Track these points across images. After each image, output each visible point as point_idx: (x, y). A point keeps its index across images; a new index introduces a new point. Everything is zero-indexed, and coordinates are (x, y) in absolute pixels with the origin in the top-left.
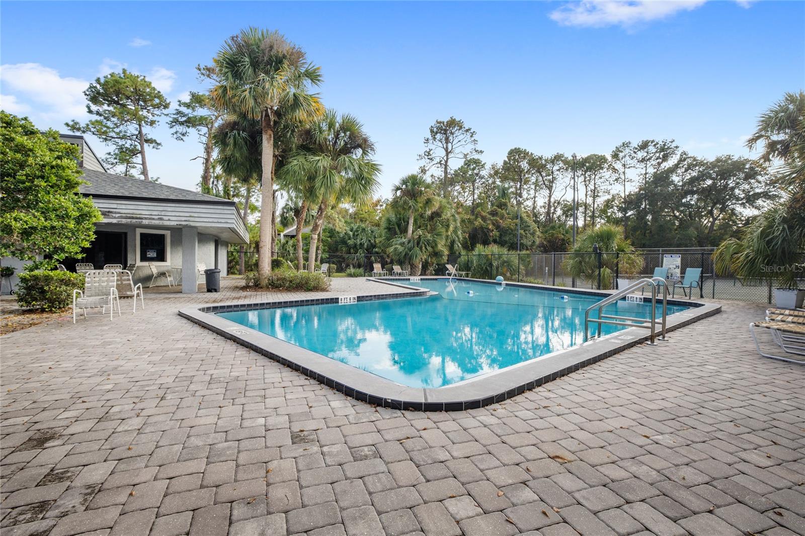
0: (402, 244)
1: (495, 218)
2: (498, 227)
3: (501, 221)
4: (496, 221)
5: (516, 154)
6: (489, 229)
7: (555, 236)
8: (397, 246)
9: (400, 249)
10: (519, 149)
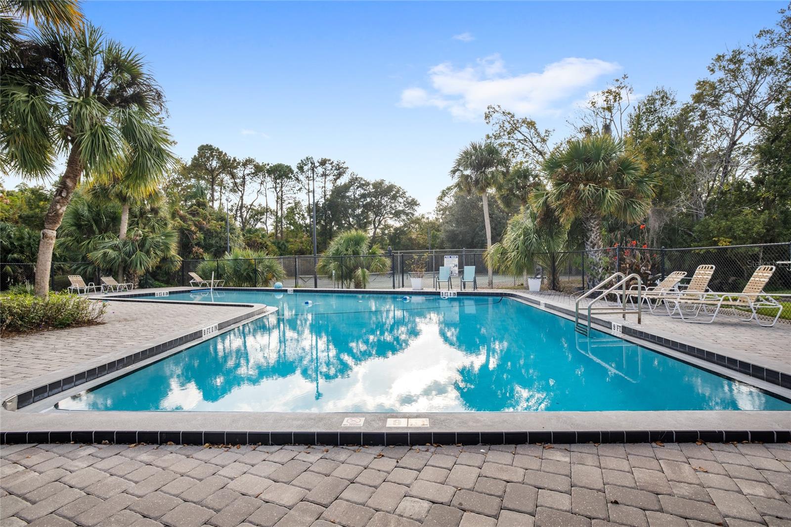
0: (115, 248)
1: (196, 219)
2: (201, 229)
3: (204, 222)
4: (199, 221)
5: (206, 151)
6: (193, 232)
7: (253, 239)
8: (108, 250)
9: (112, 253)
10: (211, 146)
